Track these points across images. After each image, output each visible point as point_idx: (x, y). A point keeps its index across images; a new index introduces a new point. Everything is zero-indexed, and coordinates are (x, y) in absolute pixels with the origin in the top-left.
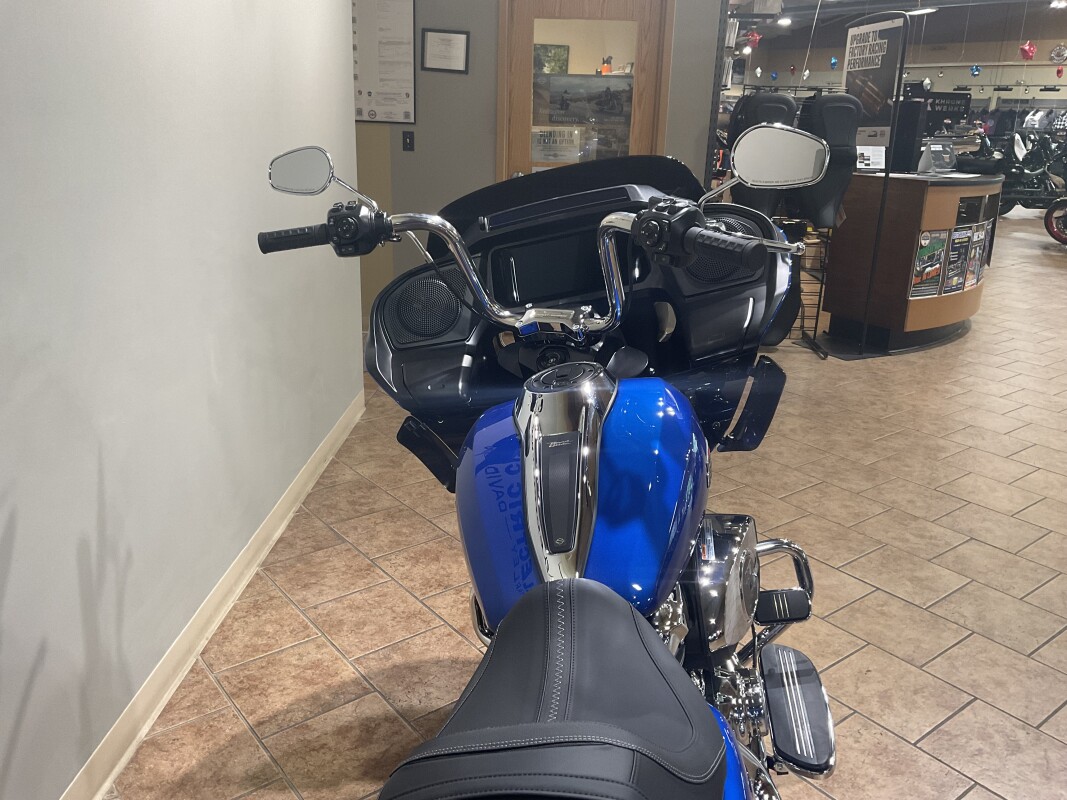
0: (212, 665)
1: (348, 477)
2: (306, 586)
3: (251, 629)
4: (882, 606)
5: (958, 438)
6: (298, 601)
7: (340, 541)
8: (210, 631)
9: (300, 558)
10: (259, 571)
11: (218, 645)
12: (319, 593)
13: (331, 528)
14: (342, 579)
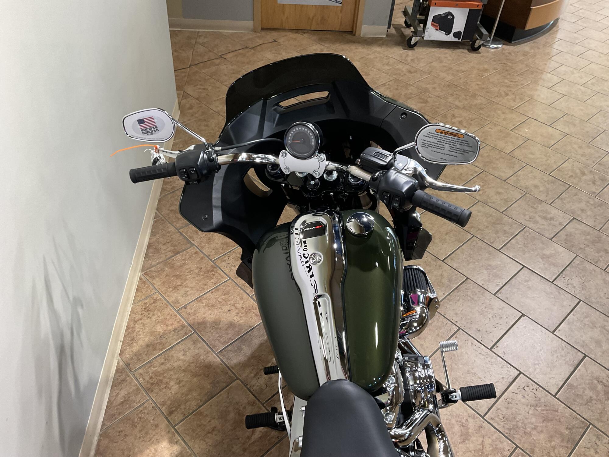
0: (129, 365)
2: (176, 288)
3: (147, 330)
4: (528, 281)
5: (560, 126)
6: (173, 302)
7: (189, 245)
8: (121, 333)
9: (166, 262)
10: (141, 275)
11: (129, 346)
12: (185, 294)
13: (181, 233)
14: (197, 280)
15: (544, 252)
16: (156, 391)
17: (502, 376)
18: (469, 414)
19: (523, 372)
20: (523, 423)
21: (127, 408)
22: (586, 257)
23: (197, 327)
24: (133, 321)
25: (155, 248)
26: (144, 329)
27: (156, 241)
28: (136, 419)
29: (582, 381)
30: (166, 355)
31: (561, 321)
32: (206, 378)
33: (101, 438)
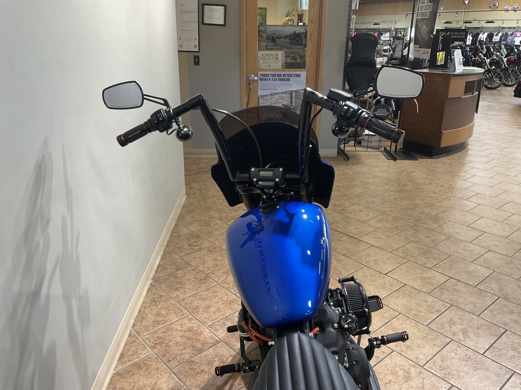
0: (139, 332)
1: (186, 232)
2: (177, 289)
3: (154, 312)
4: (455, 286)
7: (188, 265)
9: (170, 275)
10: (152, 282)
11: (139, 322)
12: (184, 292)
13: (182, 259)
14: (194, 285)
15: (467, 269)
16: (158, 348)
18: (410, 365)
19: (454, 339)
21: (135, 358)
22: (502, 272)
23: (192, 311)
25: (163, 268)
27: (164, 263)
28: (142, 365)
29: (505, 345)
30: (168, 327)
32: (197, 341)
33: (114, 376)
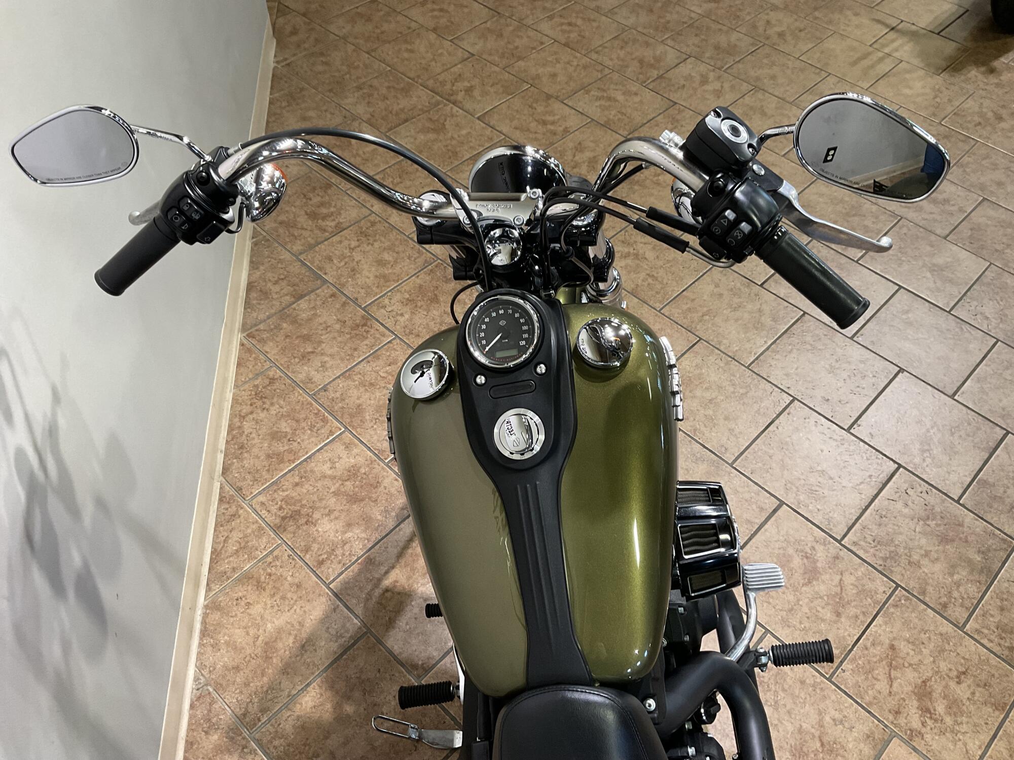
0: (240, 488)
2: (305, 357)
8: (221, 439)
9: (283, 314)
10: (243, 338)
11: (236, 458)
12: (322, 366)
13: (301, 261)
14: (341, 342)
15: (934, 261)
16: (291, 529)
17: (868, 474)
18: (815, 538)
19: (904, 465)
20: (905, 548)
21: (245, 560)
22: (1006, 265)
23: (348, 420)
24: (238, 417)
25: (261, 291)
26: (259, 429)
27: (260, 277)
28: (263, 578)
29: (1002, 473)
30: (302, 470)
31: (965, 378)
32: (373, 504)
33: (208, 611)
